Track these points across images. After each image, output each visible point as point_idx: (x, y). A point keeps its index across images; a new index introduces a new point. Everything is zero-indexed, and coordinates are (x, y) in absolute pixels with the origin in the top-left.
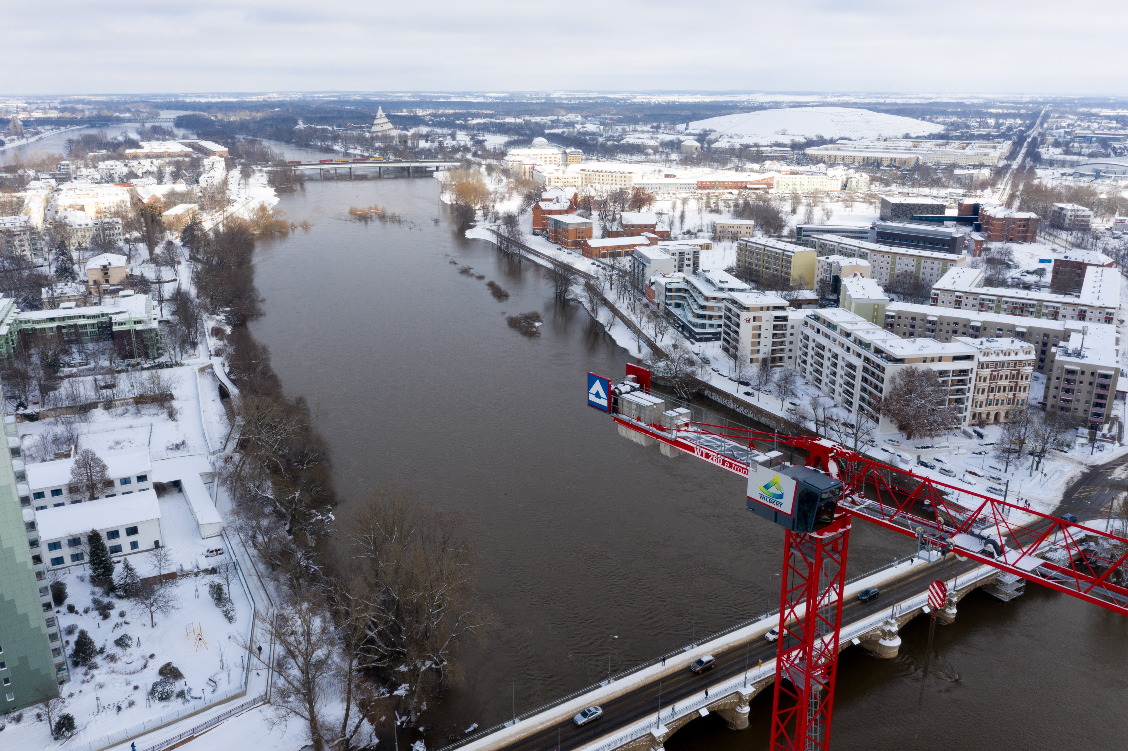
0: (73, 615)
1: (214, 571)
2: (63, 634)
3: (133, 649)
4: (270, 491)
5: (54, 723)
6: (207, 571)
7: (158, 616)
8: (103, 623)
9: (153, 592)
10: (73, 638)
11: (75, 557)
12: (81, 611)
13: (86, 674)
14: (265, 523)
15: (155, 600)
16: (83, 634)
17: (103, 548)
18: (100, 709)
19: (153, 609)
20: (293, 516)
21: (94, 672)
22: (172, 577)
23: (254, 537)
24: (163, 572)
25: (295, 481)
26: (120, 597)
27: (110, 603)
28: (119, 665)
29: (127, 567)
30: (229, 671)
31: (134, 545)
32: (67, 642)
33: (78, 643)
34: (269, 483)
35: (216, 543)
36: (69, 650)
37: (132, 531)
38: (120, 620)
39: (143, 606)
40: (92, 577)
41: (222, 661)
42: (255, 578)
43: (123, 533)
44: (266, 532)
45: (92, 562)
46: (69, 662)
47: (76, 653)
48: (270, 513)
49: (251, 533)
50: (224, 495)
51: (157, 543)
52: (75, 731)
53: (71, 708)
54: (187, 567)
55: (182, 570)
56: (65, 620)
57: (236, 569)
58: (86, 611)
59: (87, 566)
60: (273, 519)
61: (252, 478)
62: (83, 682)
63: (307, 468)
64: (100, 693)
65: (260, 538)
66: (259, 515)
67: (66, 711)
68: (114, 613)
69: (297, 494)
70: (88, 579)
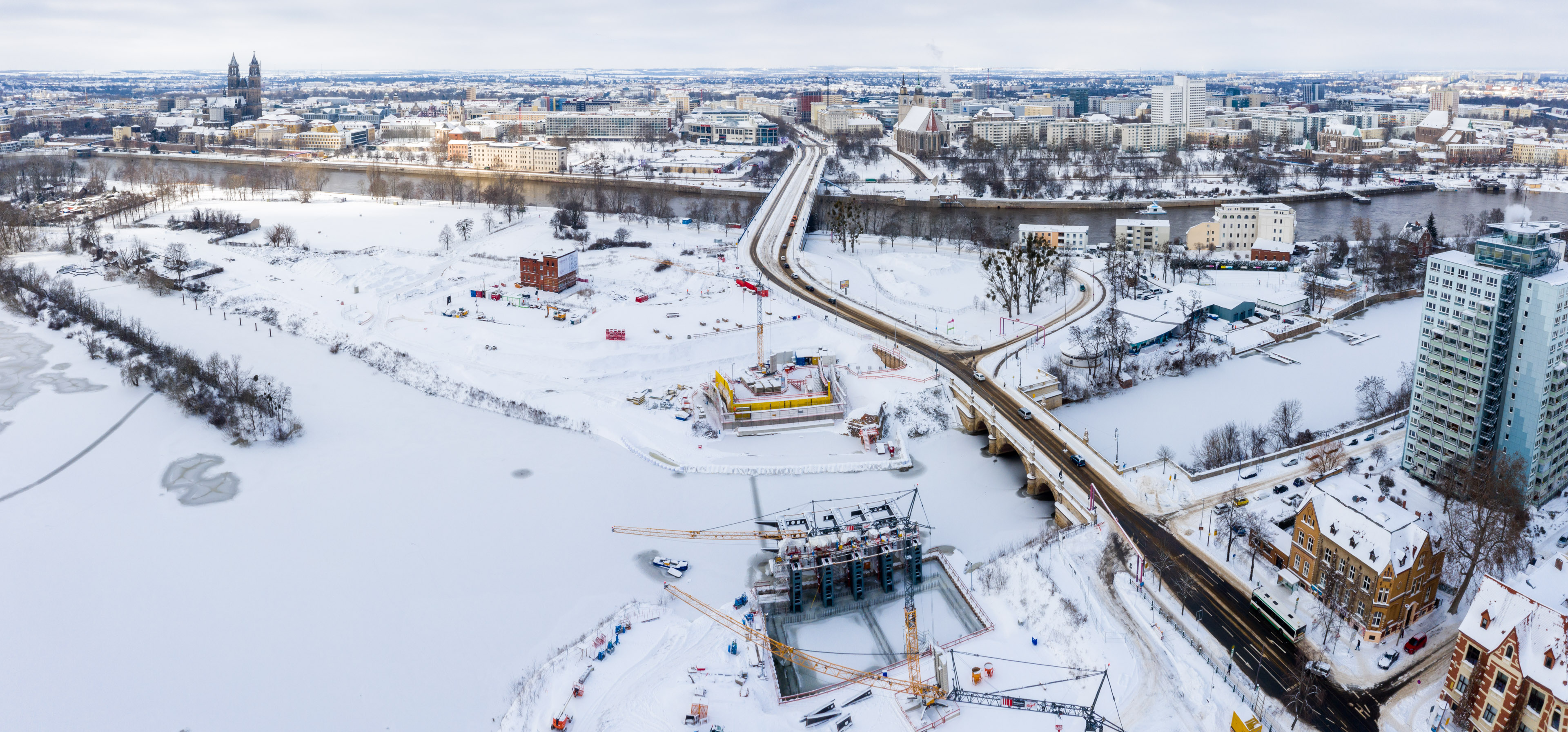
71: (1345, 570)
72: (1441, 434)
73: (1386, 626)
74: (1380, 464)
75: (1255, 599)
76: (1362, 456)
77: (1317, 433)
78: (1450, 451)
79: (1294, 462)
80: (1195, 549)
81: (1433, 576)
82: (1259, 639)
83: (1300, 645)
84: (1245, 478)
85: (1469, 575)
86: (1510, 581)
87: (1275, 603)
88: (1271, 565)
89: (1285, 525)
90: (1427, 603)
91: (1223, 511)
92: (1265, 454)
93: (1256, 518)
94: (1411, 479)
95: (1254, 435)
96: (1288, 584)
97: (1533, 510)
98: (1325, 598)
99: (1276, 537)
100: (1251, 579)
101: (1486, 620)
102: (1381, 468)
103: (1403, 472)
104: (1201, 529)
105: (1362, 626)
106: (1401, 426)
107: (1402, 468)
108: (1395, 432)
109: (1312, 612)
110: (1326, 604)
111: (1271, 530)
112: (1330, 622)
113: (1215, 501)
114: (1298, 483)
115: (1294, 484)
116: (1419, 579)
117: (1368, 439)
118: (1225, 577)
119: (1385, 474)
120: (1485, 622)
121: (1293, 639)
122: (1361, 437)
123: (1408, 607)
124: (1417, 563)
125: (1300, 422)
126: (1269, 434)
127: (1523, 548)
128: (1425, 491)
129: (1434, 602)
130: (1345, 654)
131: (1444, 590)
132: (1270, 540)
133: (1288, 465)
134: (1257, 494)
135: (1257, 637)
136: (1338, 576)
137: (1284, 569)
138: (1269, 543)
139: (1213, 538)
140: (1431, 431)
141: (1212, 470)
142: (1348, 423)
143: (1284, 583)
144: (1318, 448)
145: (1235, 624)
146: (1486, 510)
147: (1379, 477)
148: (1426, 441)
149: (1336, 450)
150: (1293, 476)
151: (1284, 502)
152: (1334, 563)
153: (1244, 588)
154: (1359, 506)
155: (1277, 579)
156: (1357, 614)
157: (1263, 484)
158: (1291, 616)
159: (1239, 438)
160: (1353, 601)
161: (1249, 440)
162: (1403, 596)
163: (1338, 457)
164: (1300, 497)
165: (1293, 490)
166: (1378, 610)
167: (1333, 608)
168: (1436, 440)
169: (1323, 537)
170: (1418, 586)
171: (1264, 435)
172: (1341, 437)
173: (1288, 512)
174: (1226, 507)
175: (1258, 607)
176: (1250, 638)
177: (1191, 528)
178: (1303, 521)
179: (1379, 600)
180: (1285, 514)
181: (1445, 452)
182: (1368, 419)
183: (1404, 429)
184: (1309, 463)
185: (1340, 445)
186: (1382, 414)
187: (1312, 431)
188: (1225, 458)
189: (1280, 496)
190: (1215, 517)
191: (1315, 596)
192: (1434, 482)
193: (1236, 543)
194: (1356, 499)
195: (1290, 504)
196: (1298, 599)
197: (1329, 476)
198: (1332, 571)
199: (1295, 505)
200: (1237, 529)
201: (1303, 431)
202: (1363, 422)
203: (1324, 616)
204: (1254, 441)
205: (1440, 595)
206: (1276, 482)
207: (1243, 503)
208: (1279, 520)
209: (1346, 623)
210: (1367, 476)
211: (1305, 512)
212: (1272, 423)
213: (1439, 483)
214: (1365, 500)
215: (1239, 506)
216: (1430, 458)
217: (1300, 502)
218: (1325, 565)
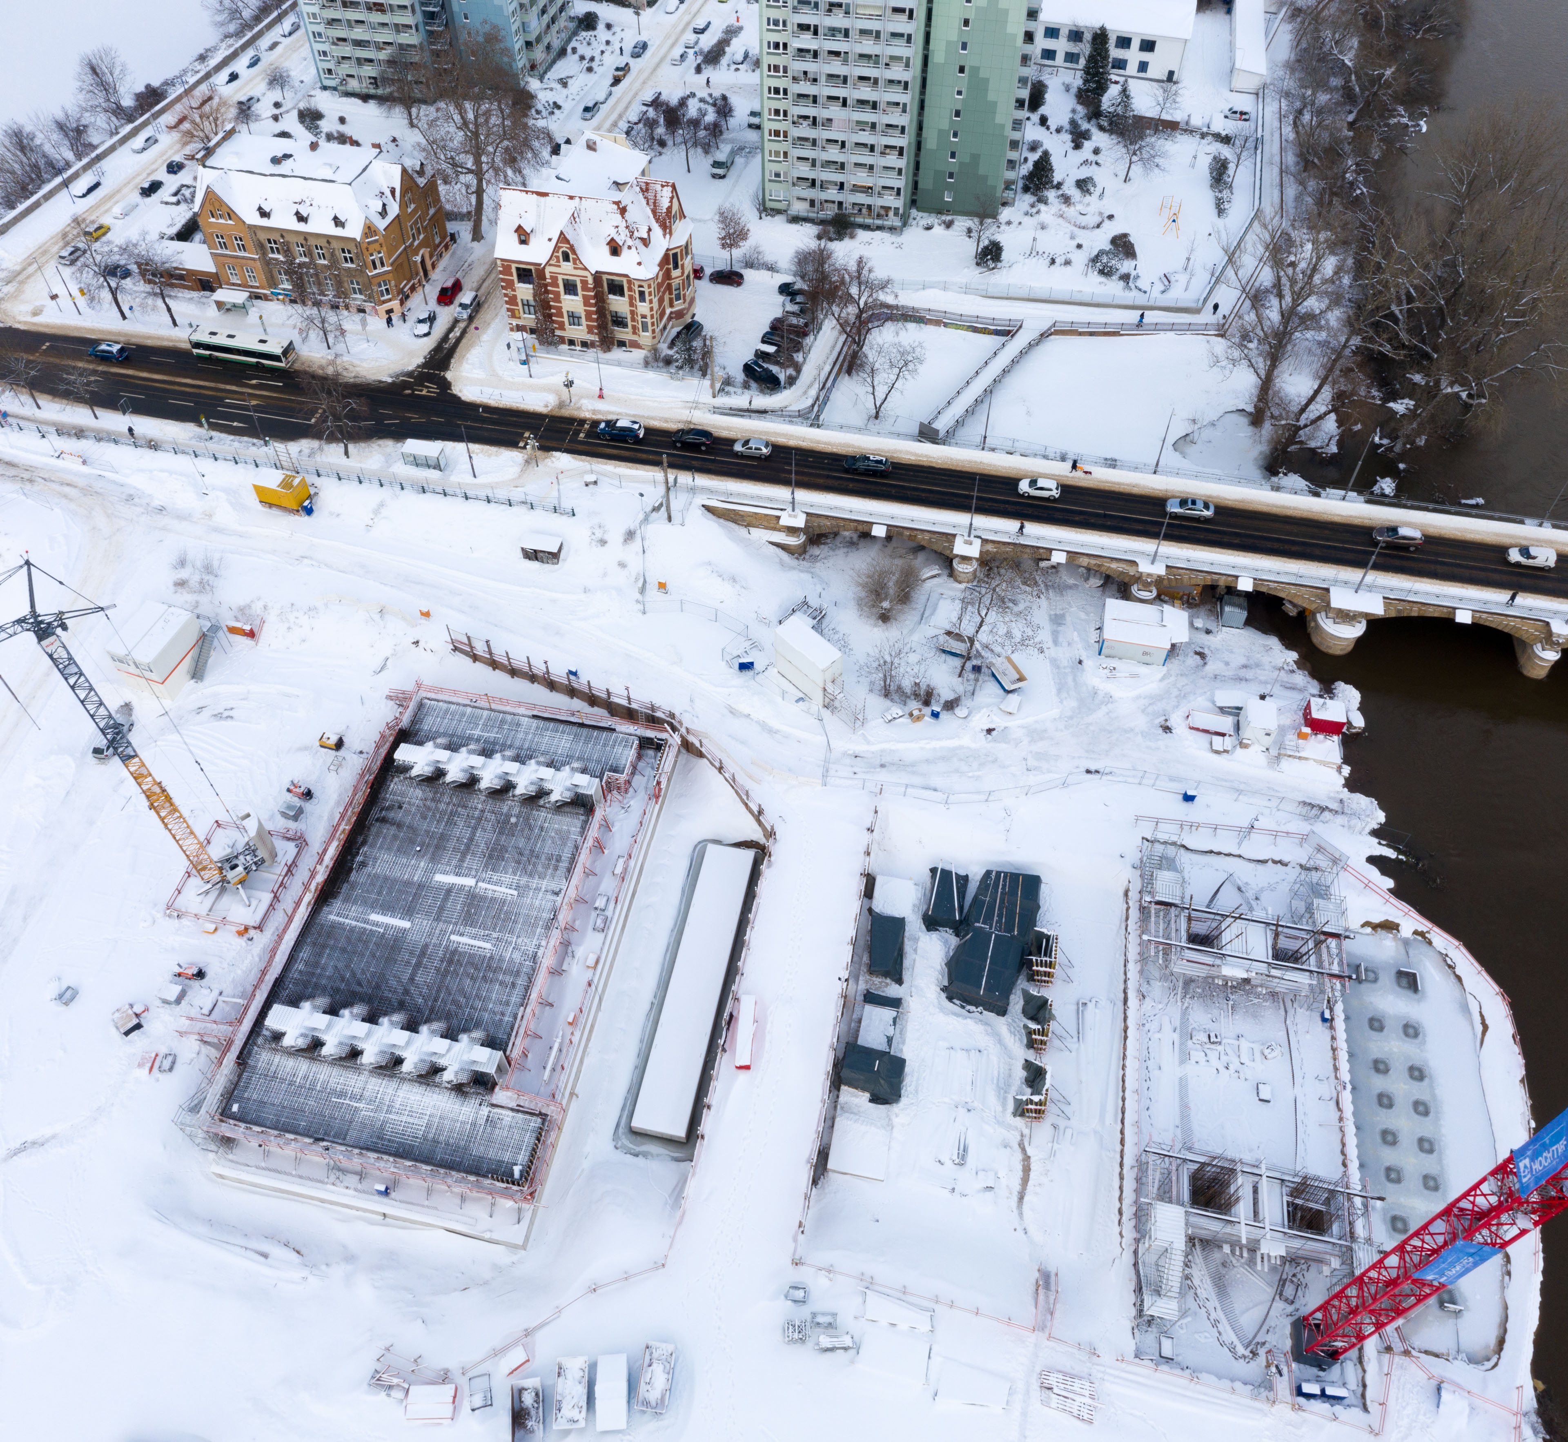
0: (1043, 129)
1: (1226, 140)
2: (1025, 147)
3: (1093, 199)
4: (1351, 54)
5: (981, 246)
6: (1218, 137)
7: (1137, 169)
8: (1071, 152)
9: (1142, 137)
10: (1034, 157)
11: (1071, 57)
12: (1053, 128)
13: (1033, 206)
14: (1323, 98)
15: (1140, 148)
16: (1046, 155)
17: (1106, 57)
18: (1033, 253)
19: (1135, 158)
20: (1368, 104)
21: (1042, 207)
22: (1172, 126)
23: (1300, 112)
24: (1165, 117)
25: (1393, 53)
26: (1101, 128)
27: (1088, 130)
28: (1071, 211)
29: (1124, 91)
30: (1192, 275)
31: (1143, 67)
32: (1026, 159)
33: (1036, 164)
34: (1355, 42)
35: (1244, 103)
36: (1026, 169)
37: (1148, 46)
38: (1092, 158)
39: (1124, 150)
40: (1079, 89)
41: (1188, 259)
42: (1276, 170)
43: (1135, 44)
44: (1319, 112)
45: (1087, 70)
46: (1020, 184)
47: (1031, 177)
48: (1336, 88)
49: (1298, 104)
50: (1285, 36)
51: (1171, 74)
52: (999, 265)
53: (1006, 237)
54: (1196, 122)
55: (1187, 123)
56: (1032, 132)
57: (1256, 148)
58: (1058, 131)
59: (1079, 74)
60: (1337, 96)
61: (1335, 25)
62: (1026, 214)
63: (1422, 38)
64: (1040, 235)
65: (1307, 117)
66: (1320, 85)
67: (998, 238)
68: (1088, 146)
69: (1388, 72)
70: (1074, 90)
71: (308, 253)
72: (363, 22)
73: (401, 291)
74: (289, 94)
75: (197, 345)
76: (255, 93)
77: (166, 83)
78: (385, 43)
79: (151, 141)
80: (61, 327)
81: (432, 211)
82: (234, 388)
83: (297, 366)
84: (84, 196)
85: (479, 192)
86: (535, 184)
87: (231, 336)
88: (195, 294)
89: (186, 234)
90: (440, 243)
91: (74, 257)
92: (95, 147)
93: (135, 245)
94: (344, 99)
95: (61, 127)
96: (234, 306)
97: (534, 85)
98: (298, 297)
99: (182, 257)
100: (175, 323)
101: (523, 235)
102: (292, 101)
103: (327, 93)
104: (54, 297)
105: (368, 306)
106: (295, 28)
107: (325, 88)
108: (289, 39)
109: (291, 322)
110: (304, 303)
111: (168, 252)
112: (323, 321)
113: (55, 249)
114: (174, 168)
115: (169, 172)
116: (416, 222)
117: (252, 65)
118: (134, 340)
119: (302, 106)
120: (523, 238)
121: (282, 365)
122: (240, 65)
123: (418, 259)
124: (403, 205)
125: (128, 79)
126: (87, 114)
127: (538, 138)
128: (372, 108)
129: (448, 238)
130: (365, 345)
131: (456, 219)
132: (175, 265)
133: (144, 149)
134: (117, 210)
135: (228, 387)
136: (301, 265)
137: (219, 291)
138: (176, 268)
139: (82, 302)
140: (344, 23)
141: (21, 208)
142: (207, 50)
143: (228, 306)
144: (178, 107)
145: (187, 389)
146: (468, 105)
147: (295, 113)
148: (344, 40)
149: (210, 98)
150: (160, 161)
151: (167, 203)
152: (286, 250)
153: (172, 341)
154: (286, 167)
155: (214, 306)
156: (354, 296)
157: (118, 191)
158: (263, 341)
159: (38, 141)
160: (339, 284)
161: (56, 136)
162: (405, 249)
163: (217, 110)
164: (188, 187)
165: (171, 183)
166: (380, 279)
167: (317, 304)
168: (358, 33)
169: (253, 229)
170: (418, 229)
171: (78, 120)
172: (208, 76)
173: (181, 216)
174: (77, 249)
175: (208, 352)
176: (219, 394)
177: (38, 303)
178: (213, 220)
179: (375, 268)
180: (177, 220)
181: (380, 47)
182: (239, 34)
183: (302, 31)
184: (175, 135)
185: (213, 90)
186: (257, 19)
187: (156, 83)
188: (32, 180)
189: (156, 197)
190: (67, 272)
191: (283, 301)
192: (380, 92)
193: (124, 290)
194: (276, 161)
195: (178, 203)
196: (261, 317)
197: (218, 144)
198: (292, 263)
199: (186, 200)
200: (113, 271)
201: (141, 88)
202: (231, 41)
203: (310, 319)
204: (66, 135)
205: (451, 227)
206: (138, 180)
207: (102, 230)
208: (174, 230)
209: (345, 313)
210: (276, 118)
211: (208, 207)
212: (81, 96)
213: (388, 90)
214: (290, 156)
215: (97, 239)
216: (360, 62)
217: (193, 195)
218: (276, 259)
